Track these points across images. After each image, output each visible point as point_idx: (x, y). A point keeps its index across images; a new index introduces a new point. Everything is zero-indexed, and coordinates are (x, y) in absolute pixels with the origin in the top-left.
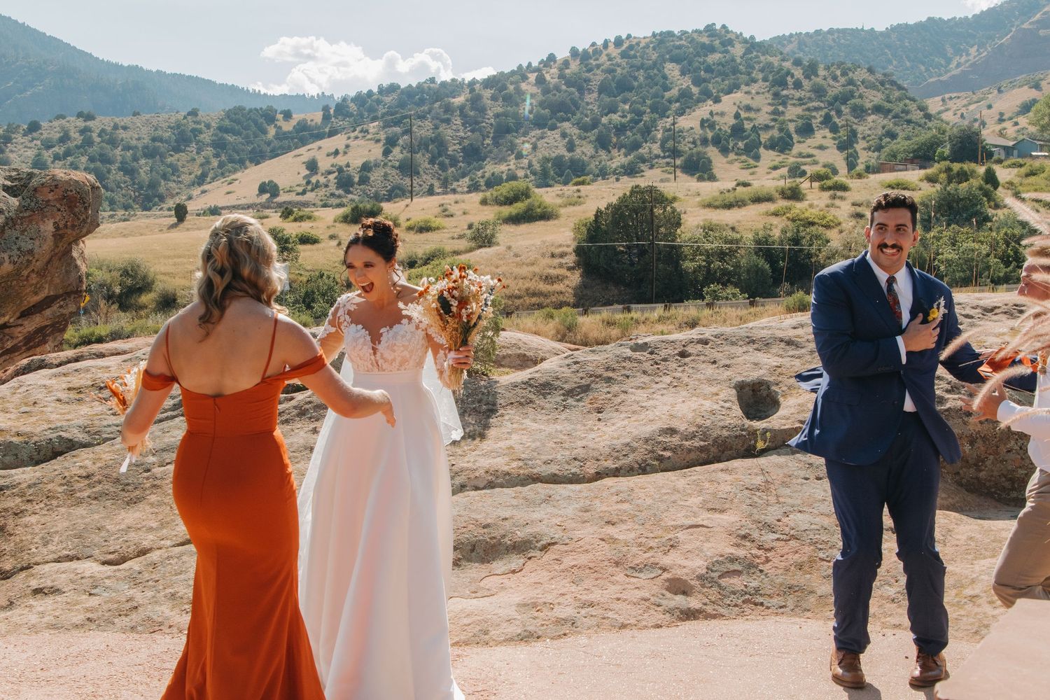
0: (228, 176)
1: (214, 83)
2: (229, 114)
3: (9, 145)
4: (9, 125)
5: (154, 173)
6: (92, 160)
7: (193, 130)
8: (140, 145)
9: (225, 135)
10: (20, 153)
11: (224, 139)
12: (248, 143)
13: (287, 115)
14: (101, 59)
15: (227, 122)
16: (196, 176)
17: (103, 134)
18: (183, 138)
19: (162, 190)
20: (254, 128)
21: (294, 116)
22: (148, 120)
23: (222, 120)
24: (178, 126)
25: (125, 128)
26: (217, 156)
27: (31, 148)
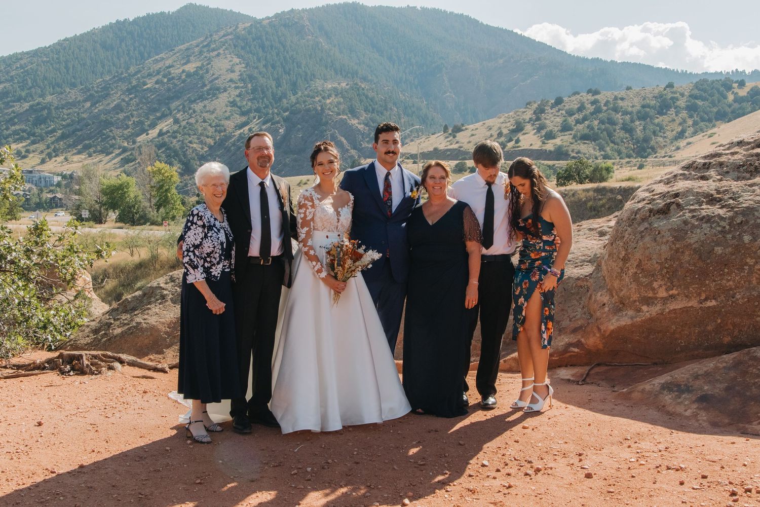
0: (707, 131)
1: (652, 67)
2: (697, 86)
3: (543, 115)
4: (542, 101)
5: (647, 131)
6: (602, 122)
7: (672, 98)
8: (635, 110)
9: (696, 101)
10: (552, 119)
11: (696, 103)
12: (714, 105)
13: (742, 84)
14: (572, 55)
15: (696, 92)
16: (677, 133)
17: (609, 104)
18: (664, 105)
19: (652, 143)
20: (717, 95)
21: (747, 84)
22: (638, 93)
23: (692, 90)
24: (661, 96)
25: (622, 99)
26: (691, 117)
27: (558, 116)
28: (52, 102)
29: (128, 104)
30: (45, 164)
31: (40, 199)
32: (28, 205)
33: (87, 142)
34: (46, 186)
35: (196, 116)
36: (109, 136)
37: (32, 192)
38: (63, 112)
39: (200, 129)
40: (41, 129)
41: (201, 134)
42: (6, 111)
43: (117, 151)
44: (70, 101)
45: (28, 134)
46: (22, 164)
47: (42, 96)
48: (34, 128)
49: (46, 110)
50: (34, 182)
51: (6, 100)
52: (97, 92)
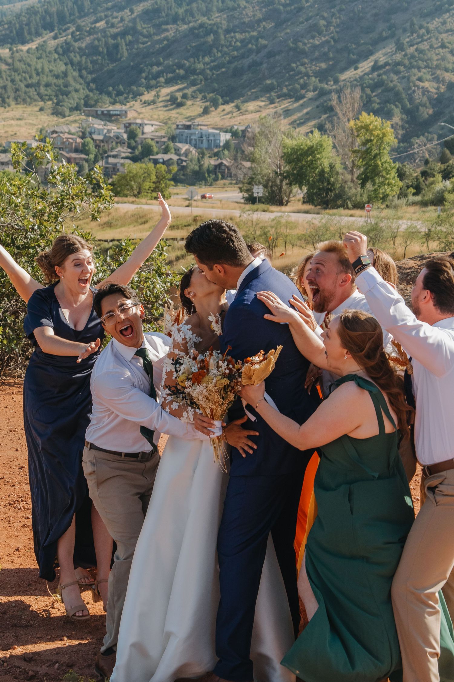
28: (221, 23)
29: (329, 23)
30: (209, 116)
31: (201, 166)
32: (183, 175)
33: (268, 82)
34: (209, 148)
35: (430, 38)
36: (300, 73)
37: (190, 157)
38: (235, 37)
39: (435, 58)
40: (204, 64)
41: (438, 67)
42: (156, 38)
43: (310, 95)
44: (247, 20)
45: (186, 71)
46: (176, 116)
47: (207, 13)
48: (195, 62)
49: (212, 35)
50: (193, 142)
51: (157, 21)
52: (285, 5)
